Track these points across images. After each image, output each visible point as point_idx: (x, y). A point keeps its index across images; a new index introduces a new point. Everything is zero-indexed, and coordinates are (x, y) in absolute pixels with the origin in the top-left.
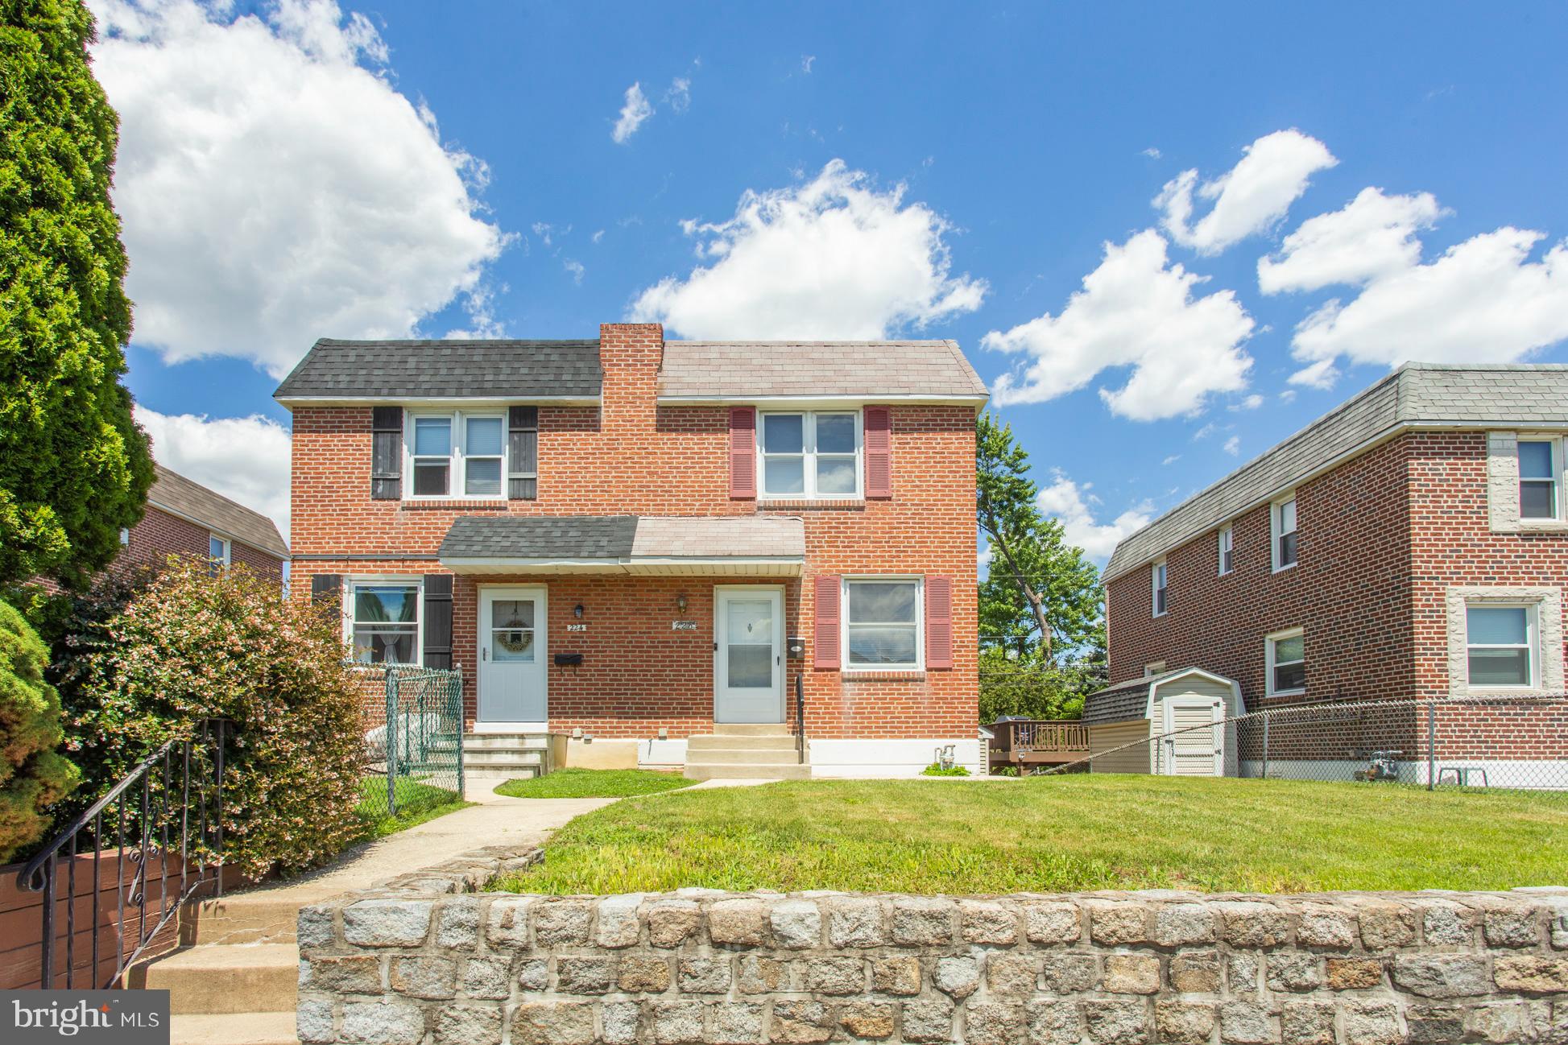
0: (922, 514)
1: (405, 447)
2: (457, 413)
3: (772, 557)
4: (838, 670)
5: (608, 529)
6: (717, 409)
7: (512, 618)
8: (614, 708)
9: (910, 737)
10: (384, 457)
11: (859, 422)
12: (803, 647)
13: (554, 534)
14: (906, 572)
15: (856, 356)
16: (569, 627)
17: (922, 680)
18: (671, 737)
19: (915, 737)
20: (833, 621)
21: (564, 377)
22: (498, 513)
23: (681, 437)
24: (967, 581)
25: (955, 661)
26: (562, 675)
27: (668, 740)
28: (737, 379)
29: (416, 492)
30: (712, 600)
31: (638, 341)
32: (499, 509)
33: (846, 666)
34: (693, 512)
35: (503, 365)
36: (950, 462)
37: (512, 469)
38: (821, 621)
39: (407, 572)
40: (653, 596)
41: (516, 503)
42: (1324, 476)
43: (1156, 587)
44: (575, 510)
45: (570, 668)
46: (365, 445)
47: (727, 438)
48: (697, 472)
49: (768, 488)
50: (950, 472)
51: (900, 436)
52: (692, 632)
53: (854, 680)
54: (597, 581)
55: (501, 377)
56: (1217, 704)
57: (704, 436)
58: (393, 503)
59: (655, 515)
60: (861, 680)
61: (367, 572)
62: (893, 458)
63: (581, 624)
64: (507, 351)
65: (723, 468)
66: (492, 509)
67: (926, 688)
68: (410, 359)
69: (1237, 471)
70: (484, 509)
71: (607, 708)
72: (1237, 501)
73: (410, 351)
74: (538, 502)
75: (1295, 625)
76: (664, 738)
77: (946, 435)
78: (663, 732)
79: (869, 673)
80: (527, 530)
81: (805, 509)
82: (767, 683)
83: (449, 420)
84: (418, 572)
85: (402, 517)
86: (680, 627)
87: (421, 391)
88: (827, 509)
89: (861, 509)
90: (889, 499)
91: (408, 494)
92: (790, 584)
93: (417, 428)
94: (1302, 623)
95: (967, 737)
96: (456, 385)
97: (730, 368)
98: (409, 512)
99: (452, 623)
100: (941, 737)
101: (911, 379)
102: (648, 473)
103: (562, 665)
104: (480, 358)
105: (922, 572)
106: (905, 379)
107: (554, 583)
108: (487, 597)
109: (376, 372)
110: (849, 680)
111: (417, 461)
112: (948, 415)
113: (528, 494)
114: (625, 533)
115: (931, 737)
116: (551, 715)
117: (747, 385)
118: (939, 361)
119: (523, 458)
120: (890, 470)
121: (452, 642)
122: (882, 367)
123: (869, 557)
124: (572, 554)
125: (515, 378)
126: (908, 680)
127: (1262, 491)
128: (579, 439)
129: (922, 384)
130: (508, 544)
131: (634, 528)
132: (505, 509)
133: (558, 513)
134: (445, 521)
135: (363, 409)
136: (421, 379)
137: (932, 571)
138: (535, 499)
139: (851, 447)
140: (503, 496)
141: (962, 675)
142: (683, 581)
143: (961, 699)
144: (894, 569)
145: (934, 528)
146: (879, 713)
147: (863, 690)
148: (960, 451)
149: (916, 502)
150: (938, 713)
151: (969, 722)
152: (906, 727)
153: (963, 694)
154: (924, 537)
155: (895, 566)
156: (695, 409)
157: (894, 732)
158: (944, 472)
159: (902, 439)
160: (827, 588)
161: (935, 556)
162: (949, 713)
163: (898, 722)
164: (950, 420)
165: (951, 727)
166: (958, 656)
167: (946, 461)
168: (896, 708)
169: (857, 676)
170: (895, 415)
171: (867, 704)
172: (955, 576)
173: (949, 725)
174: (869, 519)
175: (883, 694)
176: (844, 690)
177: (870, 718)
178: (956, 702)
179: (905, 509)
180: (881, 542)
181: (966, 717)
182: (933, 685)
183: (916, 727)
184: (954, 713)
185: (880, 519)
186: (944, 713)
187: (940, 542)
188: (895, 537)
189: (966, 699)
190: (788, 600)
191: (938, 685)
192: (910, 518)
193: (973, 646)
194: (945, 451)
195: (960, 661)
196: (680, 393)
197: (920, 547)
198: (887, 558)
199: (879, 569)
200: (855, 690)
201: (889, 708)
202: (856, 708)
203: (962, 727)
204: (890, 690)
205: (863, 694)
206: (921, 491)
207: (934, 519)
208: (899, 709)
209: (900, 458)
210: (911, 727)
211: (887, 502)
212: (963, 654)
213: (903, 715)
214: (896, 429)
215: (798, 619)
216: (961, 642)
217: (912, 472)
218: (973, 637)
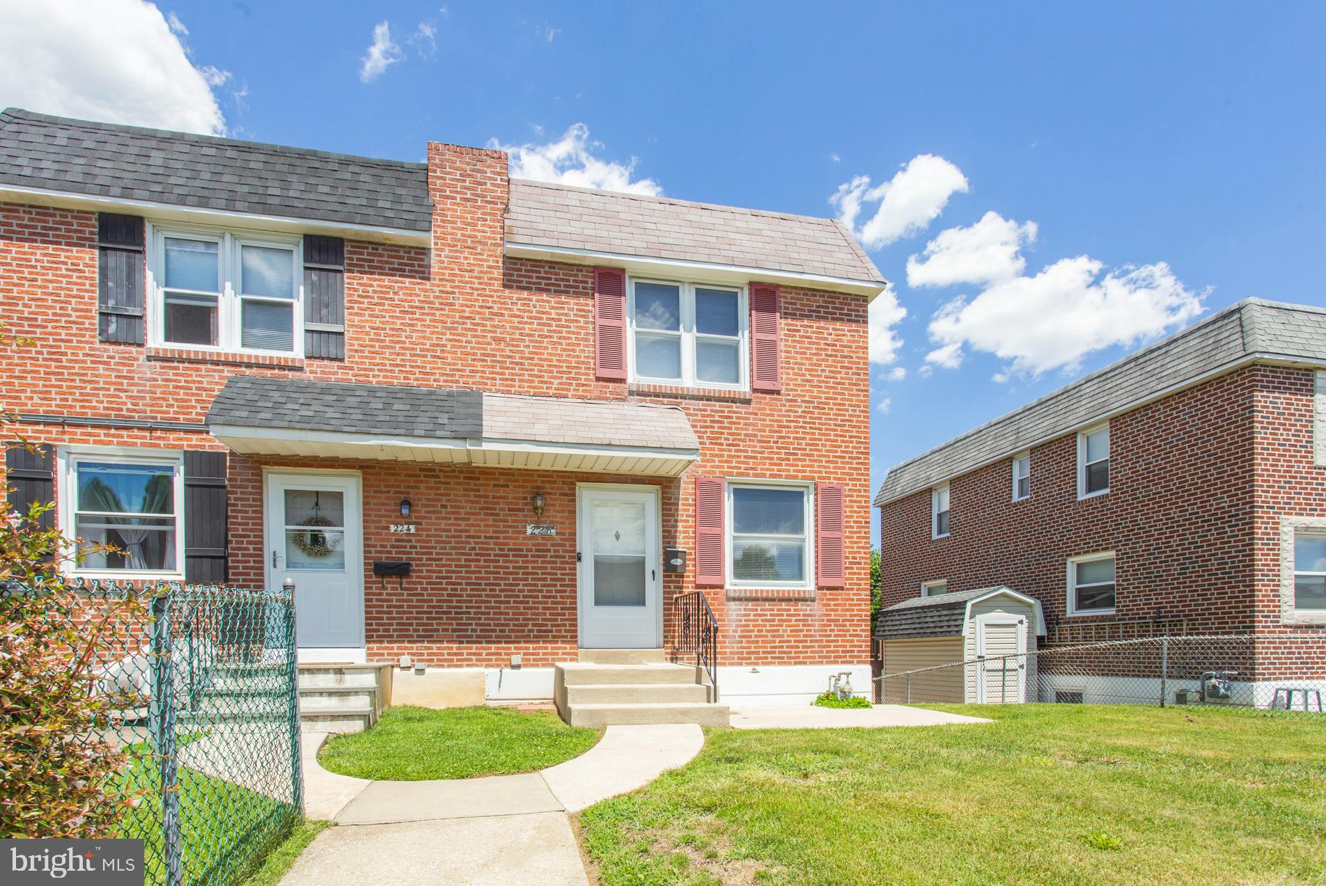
0: (812, 413)
1: (149, 275)
2: (228, 236)
4: (722, 587)
5: (446, 404)
6: (580, 267)
7: (312, 513)
8: (454, 630)
9: (800, 663)
10: (116, 282)
11: (744, 301)
12: (685, 560)
13: (372, 406)
14: (796, 477)
15: (738, 224)
16: (393, 528)
17: (813, 600)
18: (526, 666)
19: (805, 663)
20: (715, 530)
21: (381, 204)
22: (291, 374)
23: (534, 298)
24: (859, 491)
25: (847, 579)
26: (384, 588)
27: (523, 670)
28: (605, 234)
29: (168, 339)
30: (574, 501)
31: (478, 171)
32: (292, 369)
33: (731, 583)
34: (551, 392)
35: (294, 178)
36: (842, 357)
37: (309, 318)
38: (702, 529)
39: (157, 446)
40: (501, 492)
41: (316, 362)
43: (935, 511)
44: (397, 378)
45: (394, 579)
46: (87, 265)
47: (592, 304)
48: (555, 343)
49: (640, 370)
50: (842, 367)
51: (789, 321)
52: (551, 539)
53: (740, 599)
54: (429, 471)
55: (292, 193)
56: (1021, 622)
57: (563, 299)
58: (134, 349)
59: (503, 392)
60: (747, 599)
61: (95, 442)
62: (781, 346)
63: (409, 524)
64: (297, 162)
65: (587, 340)
66: (282, 368)
67: (816, 609)
68: (153, 153)
70: (271, 367)
71: (447, 630)
73: (153, 144)
74: (347, 363)
75: (1106, 549)
76: (518, 667)
77: (838, 325)
78: (516, 659)
79: (757, 591)
80: (335, 398)
81: (684, 397)
82: (641, 601)
83: (214, 244)
84: (174, 446)
85: (149, 370)
86: (537, 531)
87: (173, 198)
88: (709, 399)
89: (748, 402)
90: (778, 393)
91: (155, 336)
92: (666, 485)
93: (167, 250)
94: (1113, 548)
95: (859, 662)
96: (225, 195)
97: (593, 219)
98: (158, 364)
99: (227, 517)
100: (832, 663)
101: (803, 256)
102: (494, 339)
103: (383, 576)
104: (261, 166)
105: (813, 478)
106: (796, 255)
107: (369, 469)
108: (277, 484)
109: (100, 163)
110: (734, 599)
111: (168, 295)
112: (841, 303)
113: (333, 352)
114: (470, 411)
115: (821, 663)
116: (369, 639)
117: (617, 242)
118: (829, 241)
119: (323, 305)
120: (779, 360)
121: (227, 542)
122: (769, 240)
123: (755, 458)
124: (403, 431)
125: (311, 196)
126: (797, 600)
128: (403, 287)
129: (815, 264)
130: (311, 414)
131: (480, 405)
132: (301, 369)
133: (374, 380)
134: (214, 380)
135: (82, 215)
136: (172, 180)
137: (824, 478)
138: (342, 360)
139: (734, 330)
140: (298, 352)
141: (854, 594)
142: (539, 476)
143: (853, 620)
144: (784, 474)
145: (826, 429)
146: (767, 636)
147: (749, 610)
148: (854, 345)
149: (806, 399)
150: (830, 636)
151: (861, 646)
152: (796, 652)
153: (855, 615)
154: (816, 439)
155: (784, 470)
156: (552, 264)
157: (783, 658)
158: (836, 367)
159: (792, 325)
160: (709, 492)
161: (826, 462)
162: (841, 636)
163: (787, 647)
164: (842, 309)
165: (843, 652)
166: (850, 573)
167: (839, 354)
168: (784, 630)
169: (743, 595)
170: (785, 297)
171: (754, 626)
172: (847, 485)
173: (840, 649)
174: (756, 414)
175: (771, 615)
176: (729, 610)
177: (757, 642)
178: (848, 623)
179: (795, 406)
180: (769, 442)
181: (858, 641)
182: (824, 605)
183: (807, 652)
184: (845, 636)
185: (768, 415)
186: (835, 636)
187: (832, 446)
188: (784, 437)
189: (858, 620)
190: (663, 504)
191: (829, 605)
192: (800, 417)
193: (865, 563)
194: (838, 343)
195: (853, 579)
196: (536, 241)
197: (811, 450)
198: (775, 461)
199: (768, 473)
200: (740, 610)
201: (778, 631)
202: (742, 631)
203: (853, 651)
204: (778, 610)
205: (749, 615)
206: (812, 386)
207: (826, 419)
208: (789, 633)
209: (790, 346)
210: (801, 652)
211: (775, 396)
212: (855, 571)
213: (792, 639)
214: (785, 313)
215: (676, 526)
216: (853, 558)
217: (803, 364)
218: (865, 553)
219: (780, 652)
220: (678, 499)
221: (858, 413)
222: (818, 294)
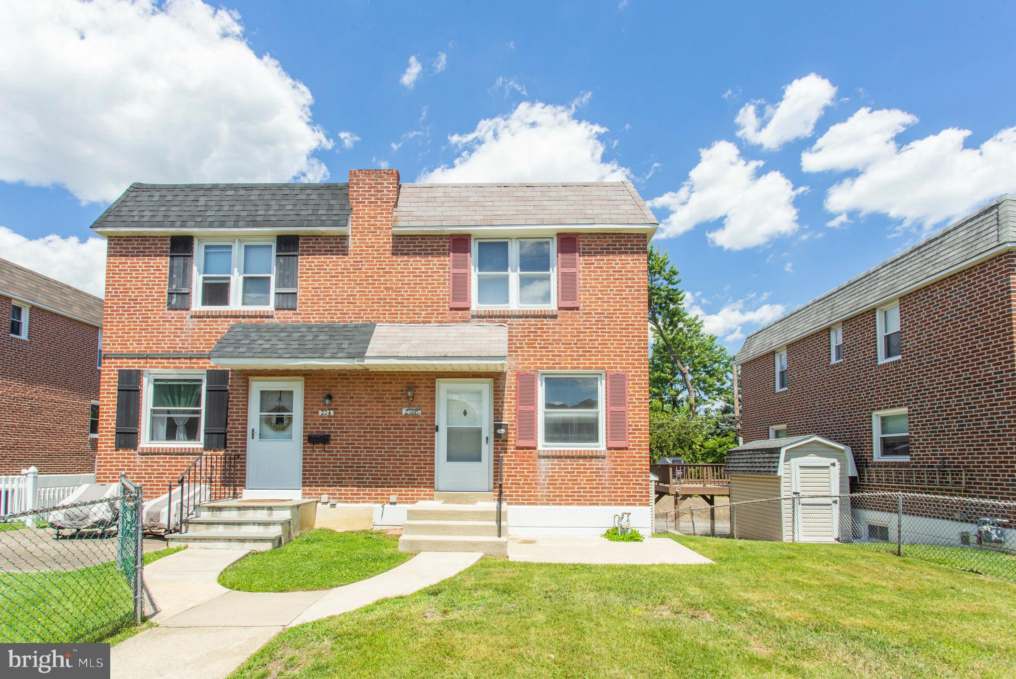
0: (603, 321)
1: (195, 268)
2: (237, 241)
3: (480, 357)
4: (535, 448)
5: (350, 333)
6: (441, 237)
7: (277, 404)
8: (355, 478)
9: (594, 504)
10: (177, 275)
11: (553, 247)
12: (507, 429)
13: (306, 338)
14: (591, 368)
15: (551, 194)
16: (320, 413)
17: (604, 457)
18: (400, 503)
19: (597, 504)
20: (531, 408)
21: (320, 212)
22: (266, 320)
23: (411, 260)
24: (640, 376)
25: (631, 441)
26: (314, 451)
27: (398, 505)
28: (457, 213)
29: (204, 303)
30: (434, 391)
31: (379, 184)
32: (267, 317)
33: (542, 445)
34: (420, 320)
35: (273, 203)
36: (627, 279)
37: (278, 285)
38: (522, 408)
39: (193, 368)
40: (387, 387)
41: (280, 312)
42: (926, 288)
43: (778, 370)
44: (326, 318)
45: (320, 445)
46: (163, 267)
47: (448, 260)
48: (423, 288)
49: (480, 301)
50: (627, 287)
51: (586, 258)
52: (418, 416)
53: (548, 457)
54: (343, 375)
55: (271, 213)
56: (833, 465)
57: (430, 258)
58: (184, 312)
59: (390, 322)
60: (553, 457)
61: (162, 367)
62: (581, 275)
63: (330, 409)
64: (277, 192)
65: (444, 284)
66: (262, 317)
67: (606, 464)
68: (202, 199)
69: (846, 284)
70: (256, 317)
71: (350, 478)
72: (847, 307)
73: (202, 192)
74: (298, 311)
75: (900, 406)
76: (394, 503)
77: (623, 257)
78: (393, 498)
79: (560, 451)
80: (286, 334)
81: (509, 317)
82: (478, 459)
83: (230, 247)
84: (202, 367)
85: (190, 323)
86: (409, 412)
87: (207, 223)
88: (527, 317)
89: (555, 317)
90: (577, 309)
91: (197, 304)
92: (497, 378)
93: (206, 253)
94: (906, 405)
95: (640, 505)
96: (234, 219)
97: (451, 204)
98: (196, 320)
99: (228, 409)
100: (619, 504)
101: (596, 212)
102: (385, 288)
103: (314, 443)
104: (256, 197)
105: (604, 368)
106: (590, 212)
107: (307, 375)
108: (257, 387)
109: (173, 209)
110: (544, 457)
111: (205, 278)
112: (625, 241)
113: (290, 305)
114: (364, 338)
115: (610, 504)
116: (304, 484)
117: (464, 218)
118: (618, 198)
119: (287, 277)
120: (578, 285)
121: (227, 424)
122: (573, 203)
123: (560, 356)
124: (318, 355)
125: (281, 213)
126: (591, 457)
127: (869, 300)
128: (331, 262)
129: (604, 216)
130: (268, 346)
131: (371, 333)
132: (272, 317)
133: (313, 320)
134: (223, 326)
135: (162, 238)
136: (208, 214)
137: (612, 368)
138: (295, 309)
139: (547, 268)
140: (270, 308)
141: (636, 453)
142: (411, 375)
143: (636, 473)
144: (581, 366)
145: (614, 332)
146: (568, 484)
147: (555, 465)
148: (636, 270)
149: (599, 311)
150: (617, 484)
151: (642, 492)
152: (590, 496)
153: (637, 469)
154: (606, 340)
155: (581, 363)
156: (424, 237)
157: (580, 500)
158: (621, 287)
159: (588, 260)
160: (526, 382)
161: (614, 356)
162: (625, 484)
163: (584, 492)
164: (627, 245)
165: (627, 496)
166: (633, 437)
167: (624, 277)
168: (582, 480)
169: (550, 454)
170: (583, 241)
171: (558, 476)
172: (631, 372)
173: (625, 494)
174: (561, 325)
175: (571, 468)
176: (540, 465)
177: (561, 488)
178: (631, 475)
179: (590, 317)
180: (571, 344)
181: (639, 488)
182: (612, 461)
183: (599, 496)
184: (630, 484)
185: (570, 325)
186: (621, 484)
187: (619, 344)
188: (582, 340)
189: (640, 473)
190: (495, 391)
191: (616, 461)
192: (594, 324)
193: (645, 430)
194: (623, 270)
195: (635, 442)
196: (411, 224)
197: (602, 348)
198: (575, 357)
199: (569, 366)
200: (548, 465)
201: (577, 480)
202: (550, 480)
203: (636, 496)
204: (577, 465)
205: (555, 468)
206: (603, 302)
207: (614, 325)
208: (585, 481)
209: (586, 275)
210: (594, 496)
211: (575, 311)
212: (637, 435)
213: (588, 486)
214: (583, 253)
215: (503, 406)
216: (635, 426)
217: (596, 287)
218: (645, 422)
219: (578, 496)
220: (504, 387)
221: (639, 319)
222: (608, 236)
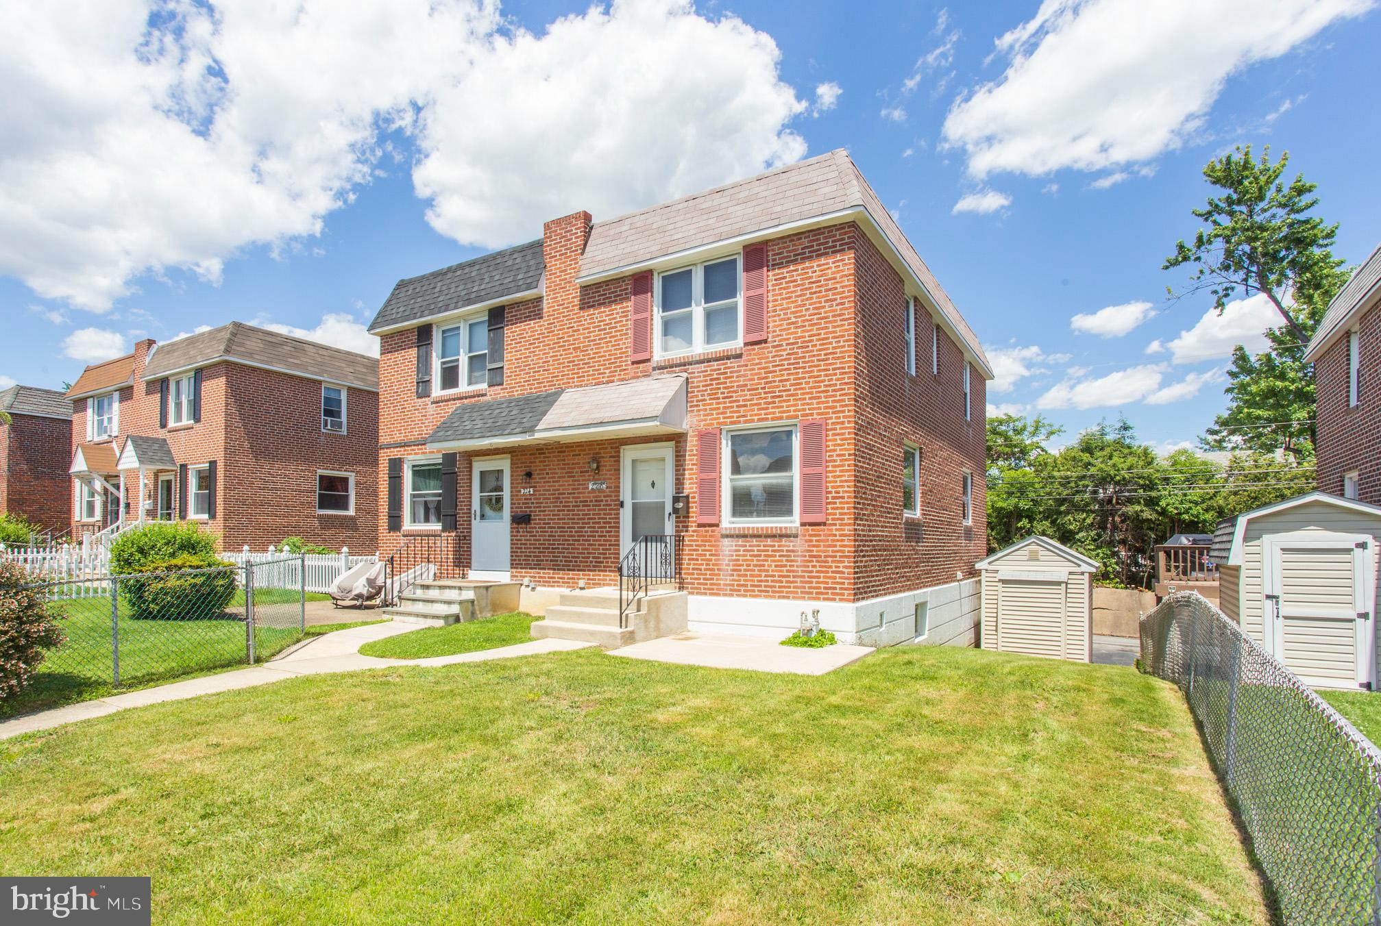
0: (797, 353)
1: (434, 354)
2: (463, 321)
3: (633, 420)
4: (718, 525)
6: (623, 279)
7: (492, 483)
9: (784, 597)
10: (422, 363)
11: (740, 265)
12: (688, 503)
14: (781, 418)
16: (523, 491)
17: (796, 536)
19: (788, 598)
20: (713, 475)
21: (519, 277)
22: (481, 399)
23: (597, 312)
24: (843, 423)
25: (829, 514)
26: (518, 532)
27: (585, 590)
29: (441, 388)
30: (619, 461)
31: (569, 231)
32: (482, 395)
33: (728, 521)
34: (604, 380)
35: (486, 276)
36: (827, 290)
37: (490, 362)
38: (704, 476)
39: (433, 452)
40: (577, 459)
41: (492, 389)
45: (524, 526)
46: (413, 357)
47: (630, 305)
48: (607, 342)
49: (664, 348)
50: (826, 301)
51: (776, 271)
52: (601, 491)
53: (731, 536)
54: (540, 450)
55: (483, 286)
57: (613, 306)
58: (427, 399)
59: (578, 386)
60: (738, 536)
61: (415, 454)
62: (769, 296)
63: (530, 487)
64: (491, 263)
65: (626, 334)
67: (798, 545)
68: (439, 284)
71: (546, 560)
73: (439, 278)
74: (504, 386)
76: (583, 588)
77: (823, 261)
78: (582, 582)
79: (746, 528)
82: (662, 538)
83: (459, 328)
84: (439, 451)
85: (431, 409)
86: (595, 487)
87: (442, 308)
89: (739, 356)
90: (765, 341)
91: (436, 390)
92: (678, 440)
93: (444, 339)
95: (841, 600)
96: (455, 300)
97: (636, 236)
98: (435, 405)
99: (457, 491)
100: (814, 599)
102: (574, 349)
103: (519, 524)
104: (476, 274)
105: (798, 416)
106: (779, 209)
107: (513, 452)
108: (479, 466)
109: (419, 300)
110: (727, 536)
111: (443, 363)
112: (825, 237)
113: (498, 379)
114: (545, 408)
115: (804, 598)
116: (512, 565)
117: (643, 252)
118: (820, 179)
119: (497, 351)
120: (767, 310)
121: (457, 506)
122: (762, 201)
123: (746, 406)
125: (491, 284)
126: (781, 536)
128: (530, 328)
129: (794, 211)
131: (554, 402)
132: (484, 395)
133: (516, 394)
134: (452, 407)
135: (412, 330)
137: (807, 415)
138: (502, 384)
139: (733, 293)
140: (485, 384)
141: (837, 530)
142: (598, 445)
143: (836, 556)
144: (769, 416)
145: (810, 367)
146: (754, 571)
147: (740, 546)
148: (838, 275)
149: (791, 341)
150: (812, 572)
151: (843, 583)
152: (780, 587)
153: (838, 551)
154: (799, 379)
155: (770, 413)
156: (607, 283)
157: (768, 592)
158: (820, 302)
159: (779, 274)
160: (709, 441)
161: (810, 399)
162: (822, 572)
163: (772, 581)
164: (827, 243)
165: (825, 588)
166: (832, 508)
167: (823, 289)
168: (770, 565)
169: (732, 532)
170: (773, 250)
171: (743, 561)
172: (831, 418)
173: (822, 586)
174: (746, 366)
175: (758, 551)
176: (723, 546)
177: (746, 575)
178: (830, 559)
179: (780, 351)
180: (757, 389)
181: (840, 578)
182: (806, 541)
183: (789, 587)
184: (828, 572)
185: (757, 364)
186: (817, 572)
187: (816, 382)
188: (770, 382)
189: (841, 557)
190: (677, 456)
191: (811, 541)
192: (785, 360)
193: (849, 497)
194: (822, 278)
195: (835, 514)
196: (593, 271)
197: (795, 390)
198: (763, 406)
199: (756, 418)
200: (732, 546)
201: (764, 565)
202: (734, 565)
203: (835, 588)
204: (764, 546)
205: (739, 551)
206: (797, 327)
207: (810, 357)
208: (773, 568)
209: (777, 295)
210: (784, 587)
211: (763, 345)
212: (838, 505)
213: (776, 574)
214: (773, 265)
215: (684, 475)
216: (836, 492)
217: (788, 308)
218: (848, 487)
219: (766, 586)
220: (685, 451)
221: (842, 343)
222: (803, 236)
